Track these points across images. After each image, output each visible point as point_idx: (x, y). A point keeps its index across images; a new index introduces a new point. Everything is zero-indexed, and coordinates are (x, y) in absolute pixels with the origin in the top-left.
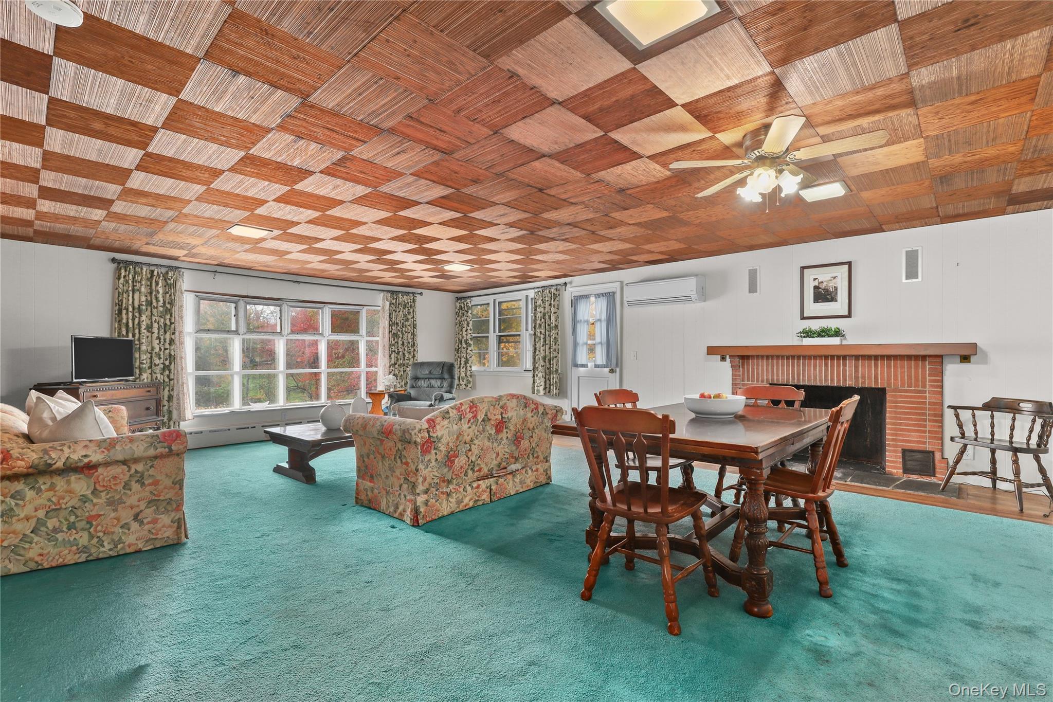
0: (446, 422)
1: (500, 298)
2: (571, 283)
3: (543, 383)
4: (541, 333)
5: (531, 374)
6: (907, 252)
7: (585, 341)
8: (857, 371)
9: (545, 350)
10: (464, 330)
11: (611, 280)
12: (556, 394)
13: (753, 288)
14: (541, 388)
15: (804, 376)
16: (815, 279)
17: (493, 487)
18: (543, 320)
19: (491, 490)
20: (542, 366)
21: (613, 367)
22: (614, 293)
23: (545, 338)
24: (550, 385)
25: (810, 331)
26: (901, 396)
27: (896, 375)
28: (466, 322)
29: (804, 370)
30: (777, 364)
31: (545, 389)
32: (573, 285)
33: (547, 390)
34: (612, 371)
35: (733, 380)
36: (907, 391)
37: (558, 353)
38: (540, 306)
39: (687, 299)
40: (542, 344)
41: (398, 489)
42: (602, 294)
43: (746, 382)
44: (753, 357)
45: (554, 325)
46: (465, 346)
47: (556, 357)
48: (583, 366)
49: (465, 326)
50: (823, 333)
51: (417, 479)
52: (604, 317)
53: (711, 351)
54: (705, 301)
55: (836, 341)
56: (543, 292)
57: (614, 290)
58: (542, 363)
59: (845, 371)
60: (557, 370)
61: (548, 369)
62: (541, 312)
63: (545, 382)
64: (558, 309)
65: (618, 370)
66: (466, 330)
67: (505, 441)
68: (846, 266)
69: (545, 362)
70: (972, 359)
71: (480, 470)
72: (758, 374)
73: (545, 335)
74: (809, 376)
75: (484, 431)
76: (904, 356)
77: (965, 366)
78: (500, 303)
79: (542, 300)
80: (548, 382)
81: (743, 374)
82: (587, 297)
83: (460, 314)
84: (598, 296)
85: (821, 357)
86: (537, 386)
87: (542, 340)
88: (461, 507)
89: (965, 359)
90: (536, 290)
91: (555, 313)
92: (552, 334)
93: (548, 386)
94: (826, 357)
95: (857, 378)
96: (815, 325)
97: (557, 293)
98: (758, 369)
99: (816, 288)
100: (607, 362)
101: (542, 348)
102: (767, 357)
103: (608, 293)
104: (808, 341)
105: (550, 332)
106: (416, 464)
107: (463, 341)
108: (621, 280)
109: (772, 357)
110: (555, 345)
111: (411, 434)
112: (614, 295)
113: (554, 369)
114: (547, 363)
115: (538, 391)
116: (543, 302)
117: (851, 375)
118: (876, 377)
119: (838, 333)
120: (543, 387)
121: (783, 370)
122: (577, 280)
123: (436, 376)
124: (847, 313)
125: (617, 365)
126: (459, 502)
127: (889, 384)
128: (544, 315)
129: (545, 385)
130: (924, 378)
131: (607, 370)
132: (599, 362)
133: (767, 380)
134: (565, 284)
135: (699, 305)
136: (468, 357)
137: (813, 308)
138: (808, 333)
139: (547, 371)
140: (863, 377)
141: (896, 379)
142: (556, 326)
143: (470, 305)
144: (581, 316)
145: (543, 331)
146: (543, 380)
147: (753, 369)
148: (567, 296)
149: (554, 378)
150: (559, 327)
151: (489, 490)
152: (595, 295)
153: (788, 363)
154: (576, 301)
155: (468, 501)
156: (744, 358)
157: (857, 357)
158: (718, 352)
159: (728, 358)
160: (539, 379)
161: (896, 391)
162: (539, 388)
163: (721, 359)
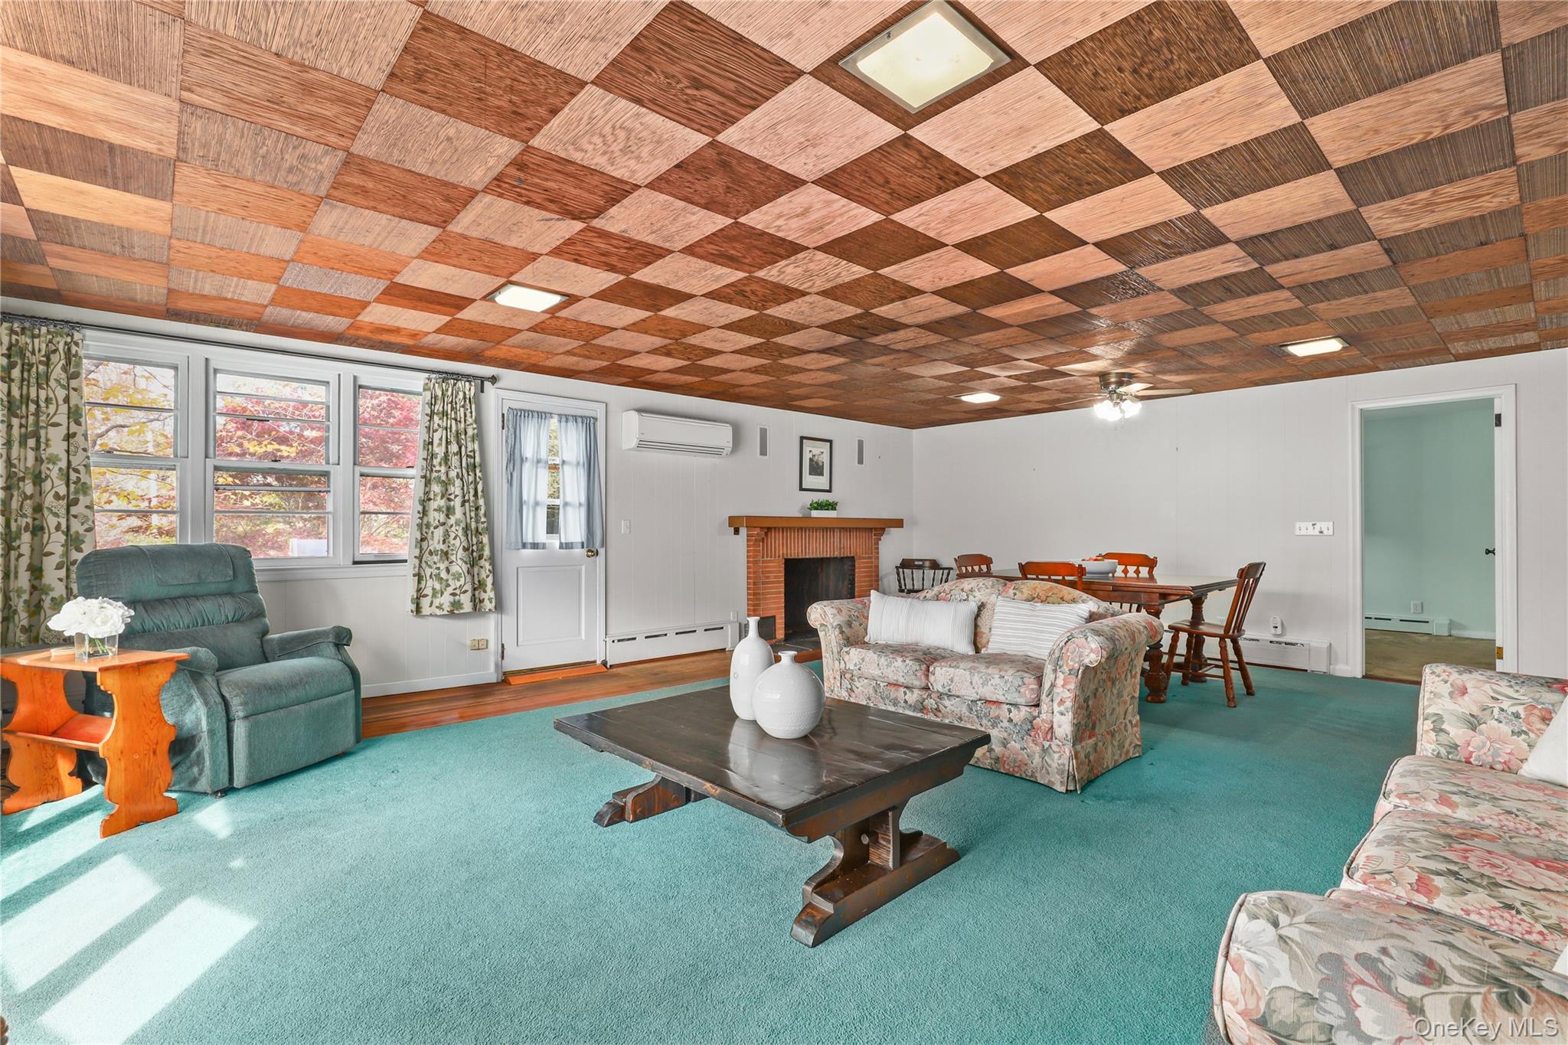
2: (498, 381)
5: (404, 570)
6: (857, 440)
11: (589, 396)
13: (763, 452)
15: (809, 548)
16: (810, 452)
26: (863, 563)
27: (860, 545)
29: (809, 543)
30: (791, 536)
34: (591, 554)
36: (865, 558)
39: (723, 452)
42: (574, 417)
43: (766, 559)
53: (729, 522)
54: (733, 456)
55: (833, 514)
57: (594, 415)
59: (834, 542)
65: (603, 551)
68: (828, 444)
72: (776, 548)
74: (813, 549)
76: (864, 528)
77: (890, 535)
81: (763, 549)
82: (543, 415)
84: (563, 418)
86: (454, 595)
89: (891, 530)
95: (840, 548)
96: (816, 498)
98: (775, 543)
99: (811, 460)
102: (783, 529)
103: (582, 416)
104: (815, 514)
108: (607, 401)
109: (787, 529)
112: (595, 424)
117: (838, 546)
118: (850, 548)
119: (834, 507)
120: (468, 595)
121: (794, 543)
122: (511, 377)
124: (831, 488)
125: (602, 544)
127: (856, 553)
130: (872, 546)
131: (583, 551)
133: (783, 555)
134: (493, 379)
135: (728, 462)
137: (810, 481)
138: (812, 506)
140: (844, 547)
141: (860, 549)
144: (527, 449)
146: (465, 578)
147: (771, 544)
148: (490, 407)
152: (560, 415)
153: (798, 535)
154: (514, 420)
157: (841, 529)
158: (735, 524)
159: (743, 531)
160: (457, 577)
161: (860, 558)
162: (457, 598)
163: (737, 531)
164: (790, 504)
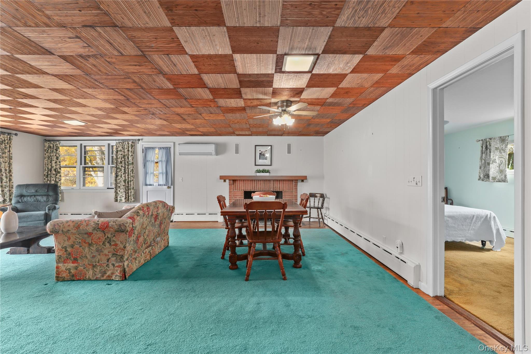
0: (138, 218)
1: (84, 143)
2: (142, 139)
3: (124, 195)
4: (121, 166)
5: (113, 191)
6: (288, 144)
7: (152, 172)
8: (274, 185)
9: (125, 177)
10: (53, 162)
11: (168, 141)
12: (133, 201)
13: (237, 152)
14: (123, 199)
15: (256, 188)
16: (260, 151)
17: (151, 252)
18: (123, 159)
19: (150, 253)
20: (123, 186)
21: (170, 185)
22: (170, 148)
23: (125, 170)
24: (128, 196)
25: (259, 170)
26: (287, 194)
27: (285, 186)
28: (55, 157)
29: (256, 185)
30: (247, 183)
31: (126, 198)
32: (143, 141)
33: (127, 199)
34: (169, 187)
35: (229, 190)
36: (288, 192)
37: (134, 178)
38: (121, 151)
39: (210, 154)
40: (123, 173)
41: (106, 262)
42: (163, 148)
43: (235, 191)
44: (238, 180)
45: (131, 162)
46: (54, 173)
47: (133, 180)
48: (150, 185)
49: (55, 159)
50: (264, 171)
51: (125, 253)
52: (164, 159)
53: (221, 177)
54: (217, 155)
55: (267, 174)
56: (123, 143)
57: (170, 146)
58: (124, 184)
59: (270, 185)
60: (133, 188)
61: (127, 187)
62: (121, 154)
63: (126, 195)
64: (133, 153)
65: (172, 187)
66: (56, 162)
67: (157, 226)
68: (270, 147)
69: (125, 183)
70: (305, 181)
71: (147, 243)
72: (240, 187)
73: (125, 167)
74: (258, 188)
75: (151, 221)
76: (287, 180)
77: (302, 183)
78: (85, 146)
79: (123, 147)
80: (127, 195)
81: (234, 187)
82: (152, 148)
83: (49, 151)
84: (160, 148)
85: (262, 180)
86: (120, 197)
87: (123, 171)
88: (140, 265)
89: (303, 181)
90: (117, 141)
91: (132, 155)
92: (129, 167)
93: (127, 197)
94: (264, 180)
95: (274, 188)
96: (261, 168)
97: (133, 144)
98: (239, 185)
99: (260, 154)
100: (166, 183)
101: (123, 175)
102: (243, 180)
103: (166, 147)
104: (258, 174)
105: (129, 166)
106: (124, 244)
107: (53, 170)
108: (174, 142)
109: (245, 180)
110: (132, 173)
111: (126, 226)
112: (170, 149)
113: (132, 187)
114: (127, 184)
115: (121, 200)
116: (123, 149)
117: (272, 187)
118: (280, 188)
119: (268, 172)
120: (124, 197)
121: (249, 185)
122: (146, 138)
123: (42, 194)
124: (270, 164)
125: (172, 185)
126: (139, 262)
127: (283, 190)
128: (124, 156)
129: (126, 196)
130: (293, 187)
131: (166, 187)
132: (161, 183)
133: (243, 189)
134: (139, 140)
135: (214, 157)
136: (57, 180)
137: (260, 162)
138: (258, 171)
139: (127, 188)
140: (276, 188)
141: (285, 188)
142: (133, 163)
143: (59, 146)
144: (149, 158)
145: (124, 165)
146: (124, 193)
147: (238, 185)
148: (139, 147)
149: (132, 192)
150: (134, 163)
151: (149, 253)
152: (158, 148)
153: (251, 183)
154: (146, 150)
155: (142, 261)
156: (234, 181)
157: (274, 180)
158: (224, 178)
159: (227, 181)
160: (121, 193)
161: (285, 192)
162: (121, 198)
163: (225, 181)
164: (250, 171)
